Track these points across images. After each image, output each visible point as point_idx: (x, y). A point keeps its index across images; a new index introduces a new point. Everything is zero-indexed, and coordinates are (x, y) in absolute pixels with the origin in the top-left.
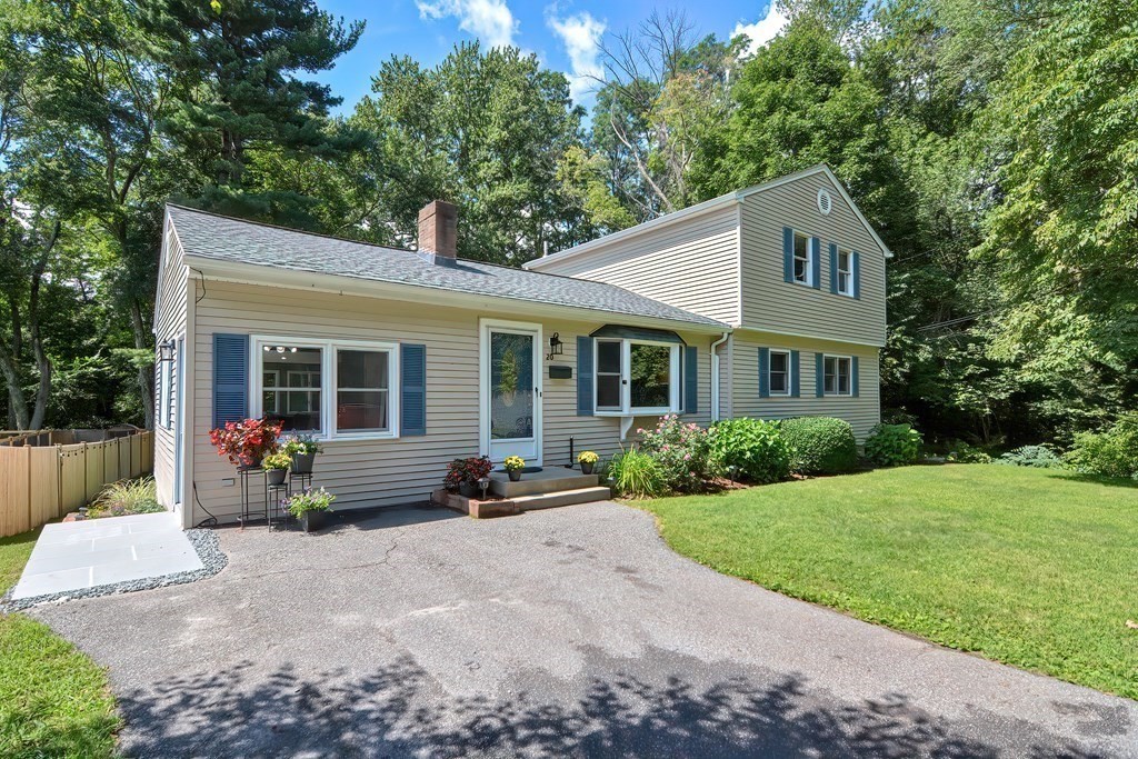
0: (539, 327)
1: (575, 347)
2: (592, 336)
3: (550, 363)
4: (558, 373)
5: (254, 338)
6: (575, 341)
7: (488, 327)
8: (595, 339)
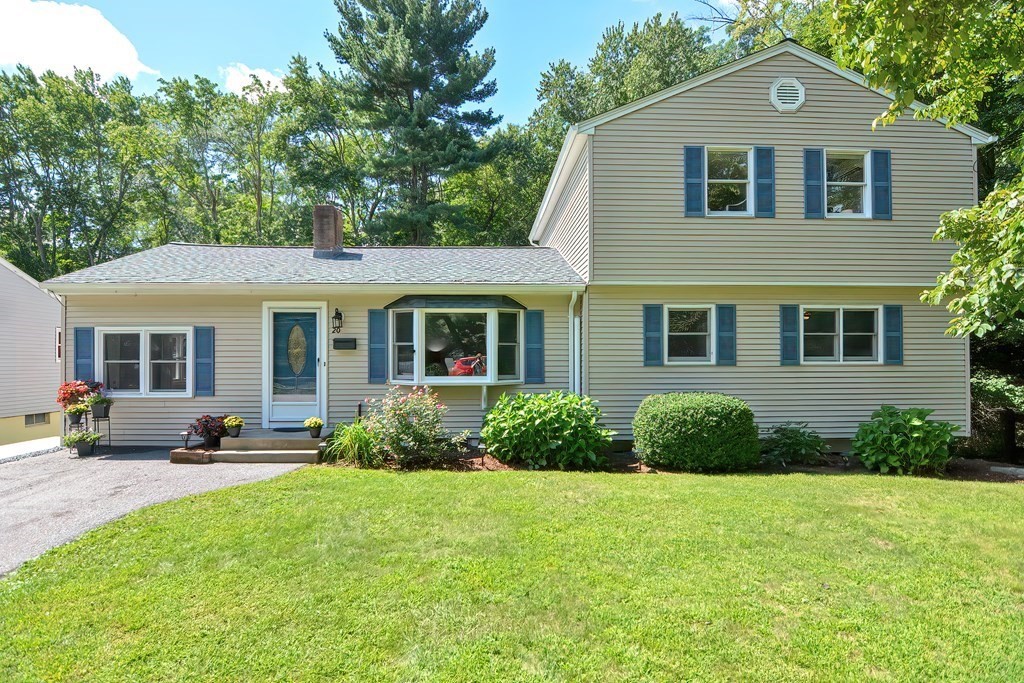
0: (324, 305)
1: (366, 319)
2: (387, 308)
3: (337, 336)
4: (345, 344)
5: (96, 329)
6: (366, 314)
7: (269, 308)
8: (390, 311)
